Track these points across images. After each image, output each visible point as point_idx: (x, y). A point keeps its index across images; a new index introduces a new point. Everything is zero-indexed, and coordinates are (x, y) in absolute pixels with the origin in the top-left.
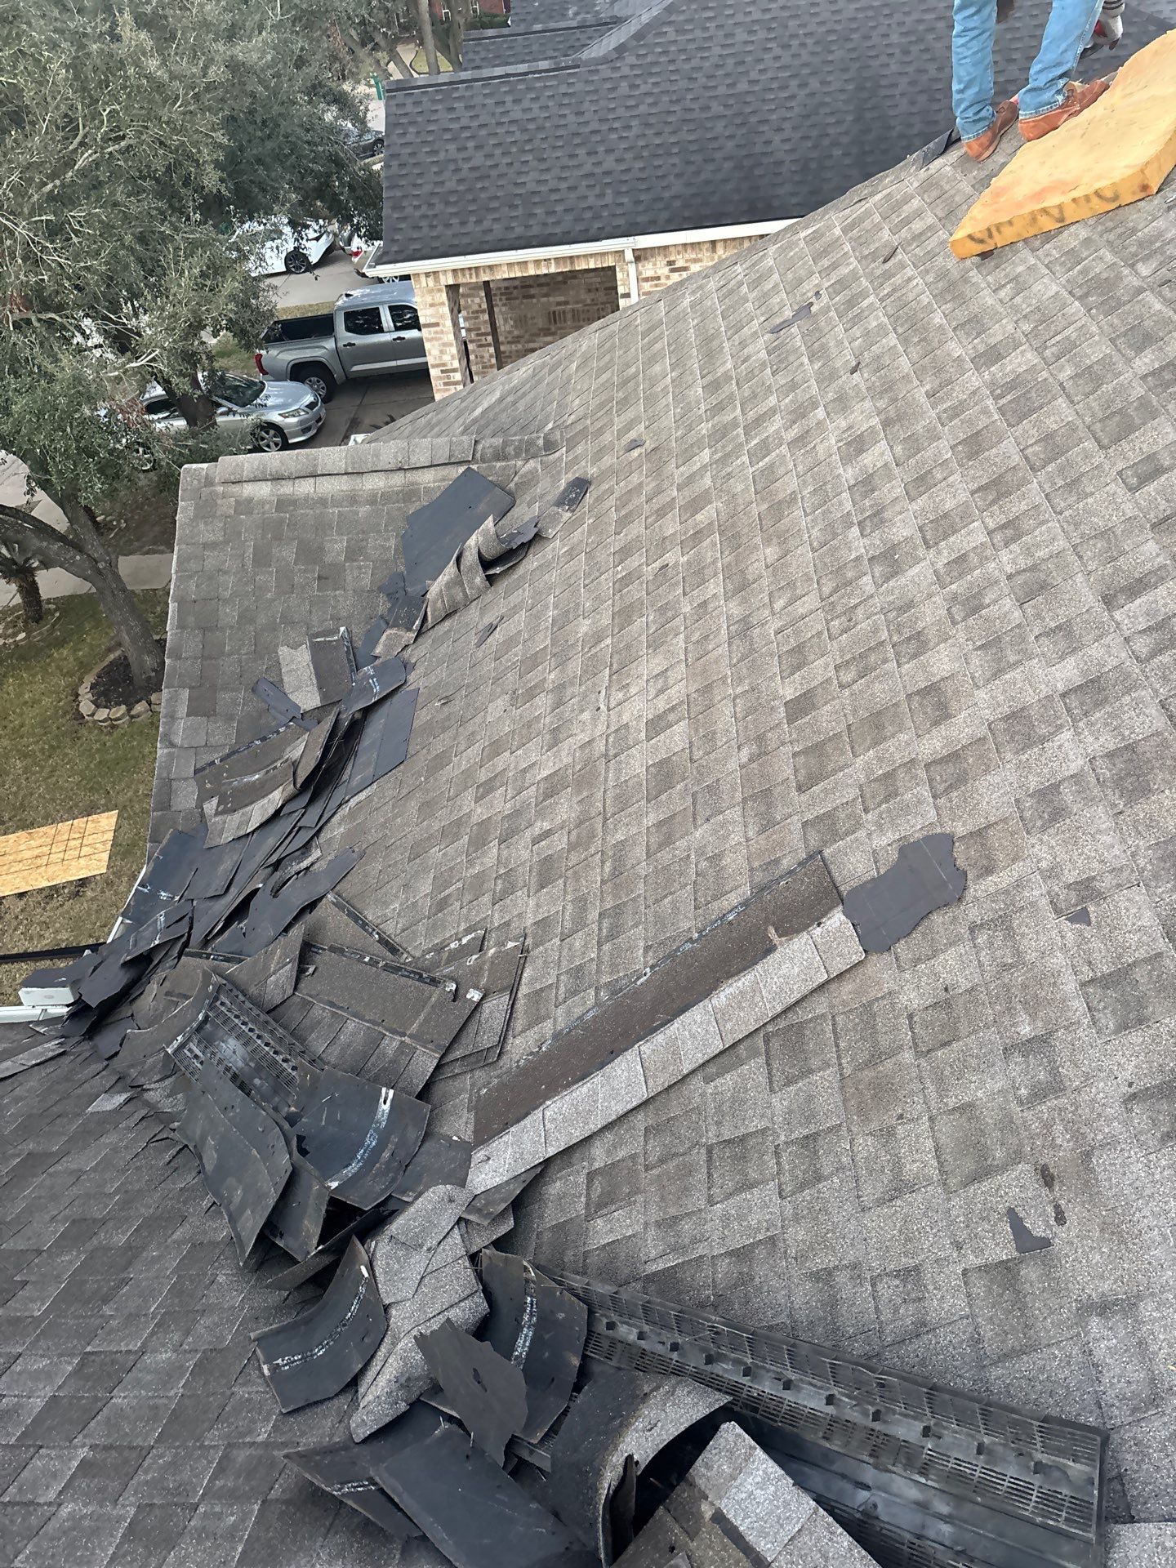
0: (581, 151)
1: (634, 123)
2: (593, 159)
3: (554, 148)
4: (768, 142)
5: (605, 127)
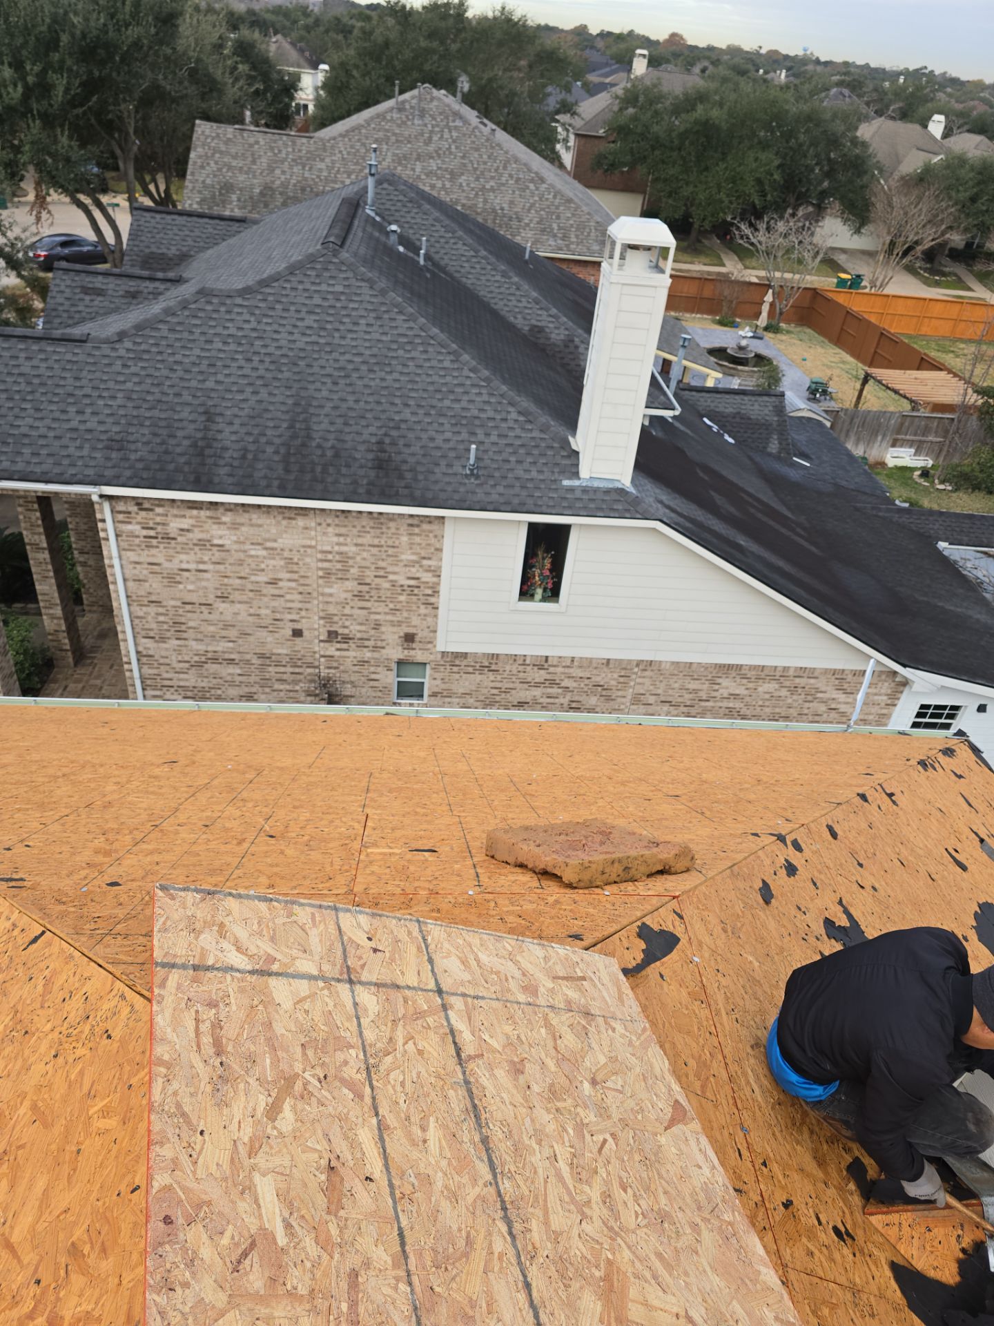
0: (72, 409)
1: (120, 395)
2: (79, 418)
3: (51, 402)
4: (220, 432)
5: (96, 394)
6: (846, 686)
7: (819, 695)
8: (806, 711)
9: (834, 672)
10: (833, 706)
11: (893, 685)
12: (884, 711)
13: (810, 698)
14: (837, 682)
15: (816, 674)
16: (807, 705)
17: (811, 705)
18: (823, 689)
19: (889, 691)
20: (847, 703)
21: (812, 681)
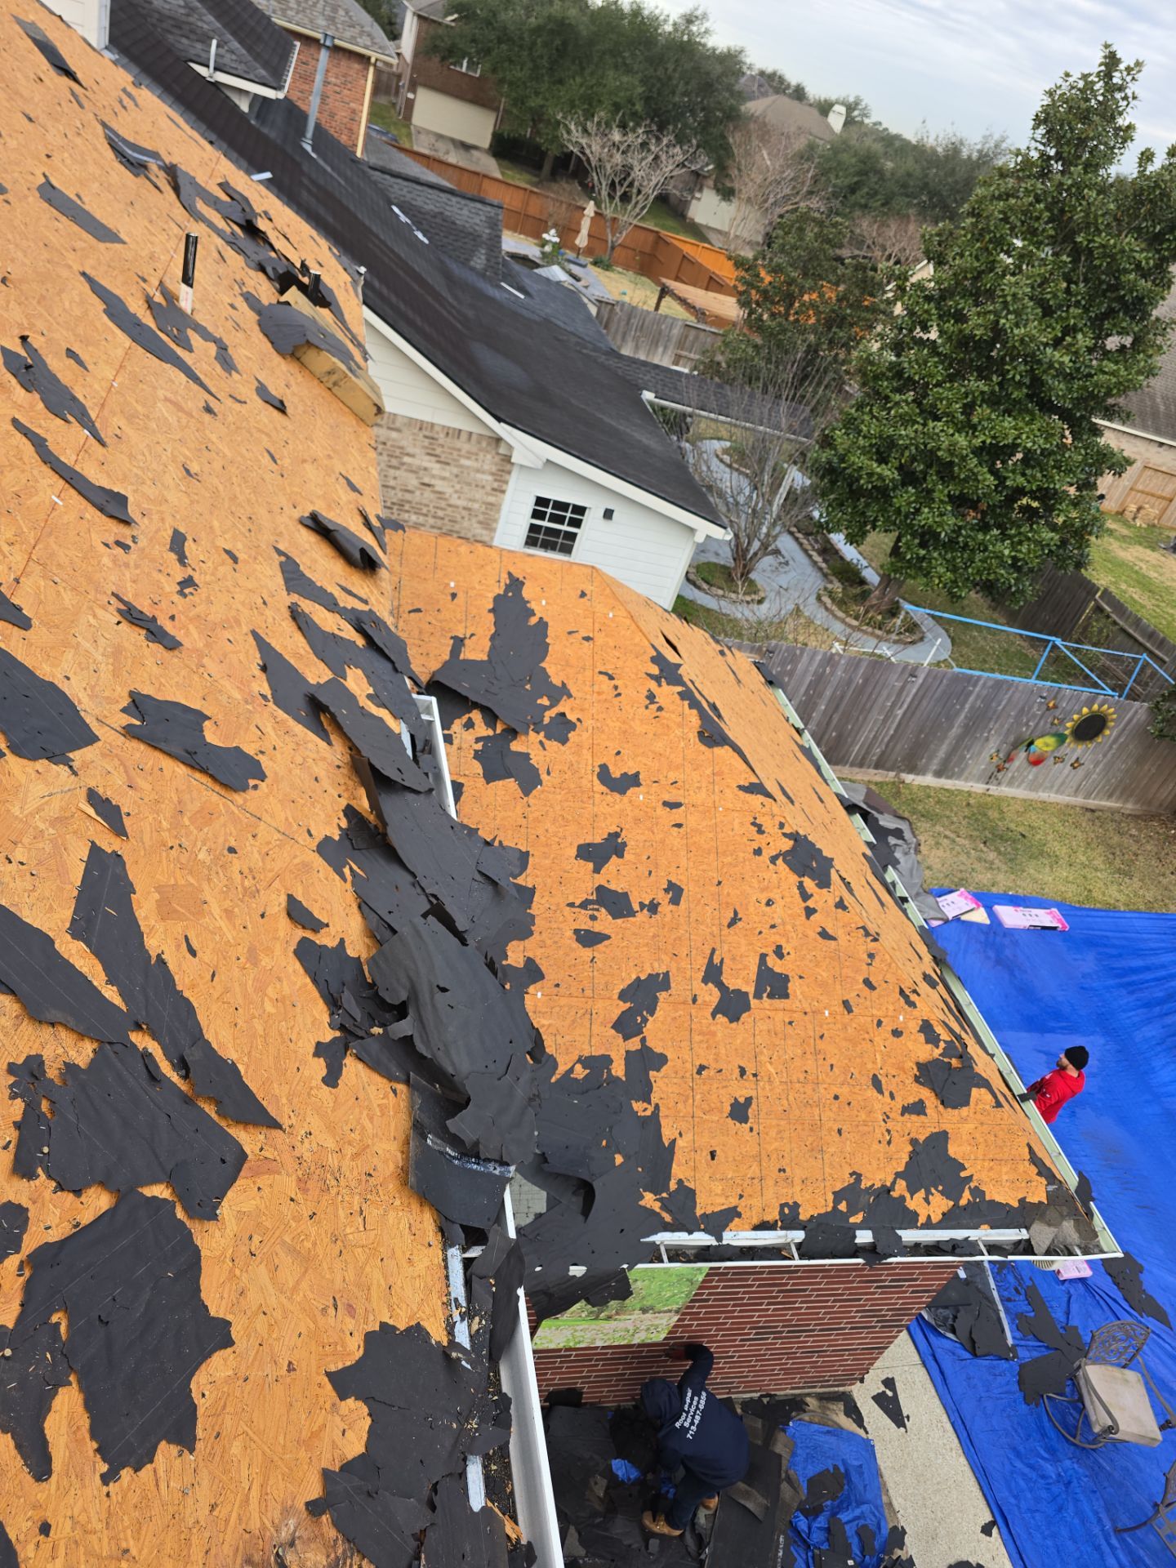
6: (438, 451)
7: (406, 459)
8: (392, 483)
9: (422, 425)
10: (426, 480)
11: (497, 459)
12: (491, 499)
13: (394, 462)
14: (426, 442)
15: (398, 425)
16: (392, 472)
17: (398, 473)
18: (410, 450)
19: (494, 469)
20: (443, 479)
21: (394, 435)
